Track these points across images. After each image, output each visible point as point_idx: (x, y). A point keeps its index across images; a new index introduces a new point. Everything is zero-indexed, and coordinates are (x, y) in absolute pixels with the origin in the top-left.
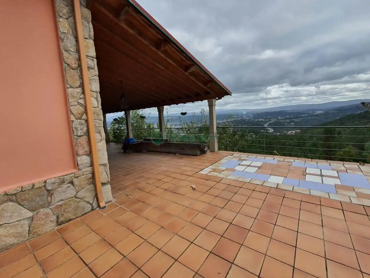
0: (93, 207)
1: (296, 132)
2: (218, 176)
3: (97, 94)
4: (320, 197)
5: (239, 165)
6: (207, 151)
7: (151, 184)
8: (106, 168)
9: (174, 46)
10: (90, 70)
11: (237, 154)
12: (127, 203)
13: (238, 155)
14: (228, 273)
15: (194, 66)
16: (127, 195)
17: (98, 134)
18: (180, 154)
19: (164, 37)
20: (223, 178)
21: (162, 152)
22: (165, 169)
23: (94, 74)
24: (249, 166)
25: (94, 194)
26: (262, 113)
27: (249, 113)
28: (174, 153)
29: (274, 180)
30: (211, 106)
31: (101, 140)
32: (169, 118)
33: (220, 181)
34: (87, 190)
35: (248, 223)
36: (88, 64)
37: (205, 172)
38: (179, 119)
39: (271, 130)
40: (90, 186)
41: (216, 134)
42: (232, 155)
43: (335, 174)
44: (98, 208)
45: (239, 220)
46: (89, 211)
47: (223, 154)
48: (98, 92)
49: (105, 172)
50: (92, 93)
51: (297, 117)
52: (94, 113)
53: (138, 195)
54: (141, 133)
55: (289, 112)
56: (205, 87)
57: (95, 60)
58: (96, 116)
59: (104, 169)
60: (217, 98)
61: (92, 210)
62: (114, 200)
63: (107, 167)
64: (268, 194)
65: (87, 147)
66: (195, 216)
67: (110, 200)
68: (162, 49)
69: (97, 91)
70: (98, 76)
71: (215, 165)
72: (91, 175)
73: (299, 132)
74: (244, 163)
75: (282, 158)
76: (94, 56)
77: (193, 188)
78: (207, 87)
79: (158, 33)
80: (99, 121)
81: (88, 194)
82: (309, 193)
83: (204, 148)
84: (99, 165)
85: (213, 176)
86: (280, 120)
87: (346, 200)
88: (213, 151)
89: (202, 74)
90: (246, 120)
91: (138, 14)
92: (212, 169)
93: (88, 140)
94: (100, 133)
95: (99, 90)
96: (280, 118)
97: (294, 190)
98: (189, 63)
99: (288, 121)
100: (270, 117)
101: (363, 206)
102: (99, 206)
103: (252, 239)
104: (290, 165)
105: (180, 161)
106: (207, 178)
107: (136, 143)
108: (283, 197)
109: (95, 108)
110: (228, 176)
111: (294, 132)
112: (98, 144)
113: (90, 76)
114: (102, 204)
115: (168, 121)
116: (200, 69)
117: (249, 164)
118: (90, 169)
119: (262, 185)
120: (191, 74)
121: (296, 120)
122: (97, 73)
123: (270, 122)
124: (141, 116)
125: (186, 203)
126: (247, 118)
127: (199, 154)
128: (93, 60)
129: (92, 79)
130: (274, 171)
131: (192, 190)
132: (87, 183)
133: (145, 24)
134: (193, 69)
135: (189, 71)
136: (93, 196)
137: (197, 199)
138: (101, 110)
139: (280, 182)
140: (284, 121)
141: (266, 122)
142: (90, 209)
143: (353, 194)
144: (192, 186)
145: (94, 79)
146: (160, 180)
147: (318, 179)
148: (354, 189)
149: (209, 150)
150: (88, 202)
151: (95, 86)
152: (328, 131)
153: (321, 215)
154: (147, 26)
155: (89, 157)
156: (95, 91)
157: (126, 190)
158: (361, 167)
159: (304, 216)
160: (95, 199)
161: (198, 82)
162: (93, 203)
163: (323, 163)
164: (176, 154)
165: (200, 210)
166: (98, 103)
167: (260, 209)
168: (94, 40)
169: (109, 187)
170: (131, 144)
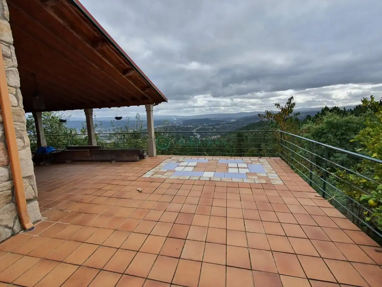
0: (13, 231)
1: (217, 137)
2: (161, 177)
3: (16, 90)
4: (238, 182)
5: (178, 166)
6: (145, 156)
7: (90, 195)
8: (31, 181)
9: (112, 46)
10: (6, 58)
11: (174, 157)
12: (65, 218)
13: (176, 158)
14: (184, 247)
15: (133, 71)
16: (62, 210)
17: (19, 139)
18: (116, 161)
19: (102, 36)
20: (167, 178)
21: (93, 161)
22: (103, 177)
23: (12, 65)
24: (186, 166)
25: (15, 214)
26: (190, 120)
27: (179, 119)
28: (110, 161)
29: (208, 175)
30: (149, 111)
31: (24, 147)
32: (97, 123)
33: (164, 181)
34: (5, 211)
35: (193, 209)
36: (3, 51)
37: (148, 175)
38: (112, 124)
39: (199, 136)
40: (8, 205)
41: (154, 139)
42: (170, 159)
43: (245, 165)
44: (22, 231)
45: (186, 208)
46: (8, 237)
47: (163, 158)
48: (18, 88)
49: (31, 186)
50: (9, 87)
51: (218, 125)
52: (13, 113)
53: (77, 207)
54: (59, 140)
55: (212, 119)
56: (143, 93)
57: (13, 48)
58: (16, 117)
59: (29, 182)
60: (154, 104)
61: (13, 235)
62: (43, 219)
63: (33, 179)
64: (204, 185)
65: (3, 156)
66: (147, 214)
67: (38, 220)
68: (100, 48)
69: (16, 86)
70: (17, 68)
71: (156, 168)
72: (10, 191)
73: (220, 137)
74: (181, 164)
75: (210, 158)
76: (11, 42)
77: (139, 191)
78: (144, 93)
79: (95, 30)
80: (20, 123)
81: (6, 215)
82: (231, 181)
83: (143, 153)
84: (23, 177)
85: (156, 178)
86: (205, 127)
87: (252, 181)
88: (151, 156)
89: (140, 79)
90: (177, 126)
91: (72, 4)
92: (154, 172)
93: (4, 147)
94: (22, 138)
95: (20, 85)
96: (205, 124)
97: (222, 180)
98: (127, 66)
99: (211, 127)
100: (197, 124)
101: (261, 183)
102: (23, 228)
103: (198, 220)
104: (217, 163)
105: (119, 168)
106: (151, 181)
107: (56, 152)
108: (214, 187)
109: (15, 107)
110: (170, 177)
111: (216, 137)
112: (19, 151)
113: (6, 67)
114: (28, 226)
115: (96, 126)
116: (139, 74)
117: (186, 165)
118: (8, 184)
119: (199, 180)
120: (130, 78)
121: (217, 127)
122: (16, 63)
123: (198, 128)
124: (60, 120)
125: (136, 205)
126: (178, 125)
127: (138, 160)
128: (9, 47)
129: (9, 70)
130: (206, 168)
131: (139, 193)
132: (4, 202)
133: (78, 16)
134: (131, 73)
135: (127, 75)
136: (14, 217)
137: (146, 200)
138: (23, 110)
139: (212, 176)
140: (208, 127)
141: (193, 129)
142: (10, 234)
143: (256, 177)
144: (139, 189)
145: (11, 71)
146: (100, 189)
147: (236, 170)
148: (256, 175)
149: (148, 155)
150: (6, 227)
151: (13, 80)
152: (239, 135)
153: (239, 193)
154: (82, 20)
155: (6, 168)
156: (13, 85)
157: (58, 205)
158: (259, 159)
159: (229, 196)
160: (17, 221)
161: (135, 87)
162: (14, 226)
163: (238, 159)
164: (112, 162)
165: (151, 208)
166: (18, 101)
167: (200, 197)
168: (9, 22)
169: (36, 203)
170: (48, 153)
